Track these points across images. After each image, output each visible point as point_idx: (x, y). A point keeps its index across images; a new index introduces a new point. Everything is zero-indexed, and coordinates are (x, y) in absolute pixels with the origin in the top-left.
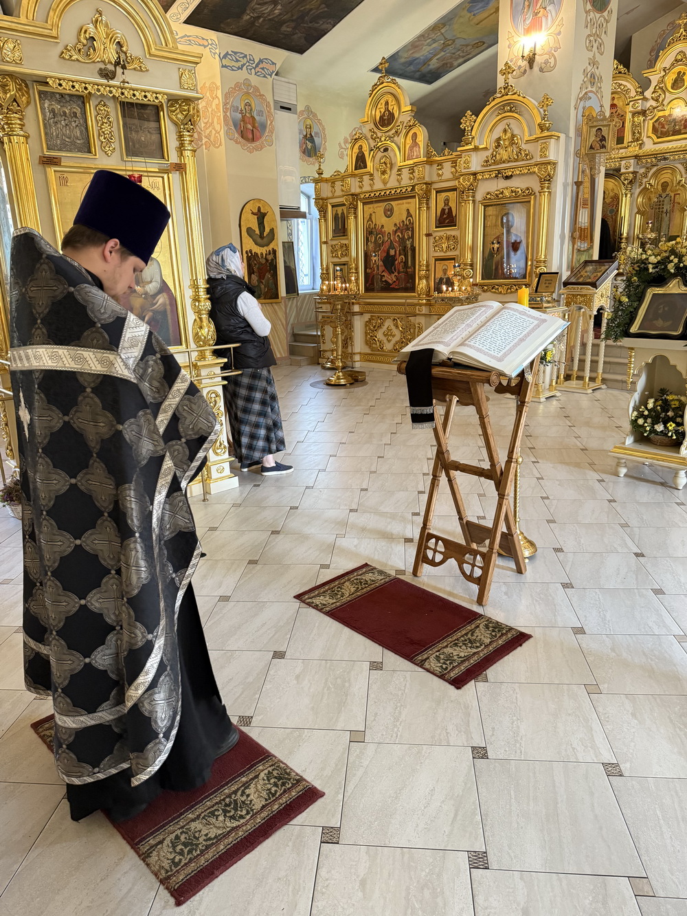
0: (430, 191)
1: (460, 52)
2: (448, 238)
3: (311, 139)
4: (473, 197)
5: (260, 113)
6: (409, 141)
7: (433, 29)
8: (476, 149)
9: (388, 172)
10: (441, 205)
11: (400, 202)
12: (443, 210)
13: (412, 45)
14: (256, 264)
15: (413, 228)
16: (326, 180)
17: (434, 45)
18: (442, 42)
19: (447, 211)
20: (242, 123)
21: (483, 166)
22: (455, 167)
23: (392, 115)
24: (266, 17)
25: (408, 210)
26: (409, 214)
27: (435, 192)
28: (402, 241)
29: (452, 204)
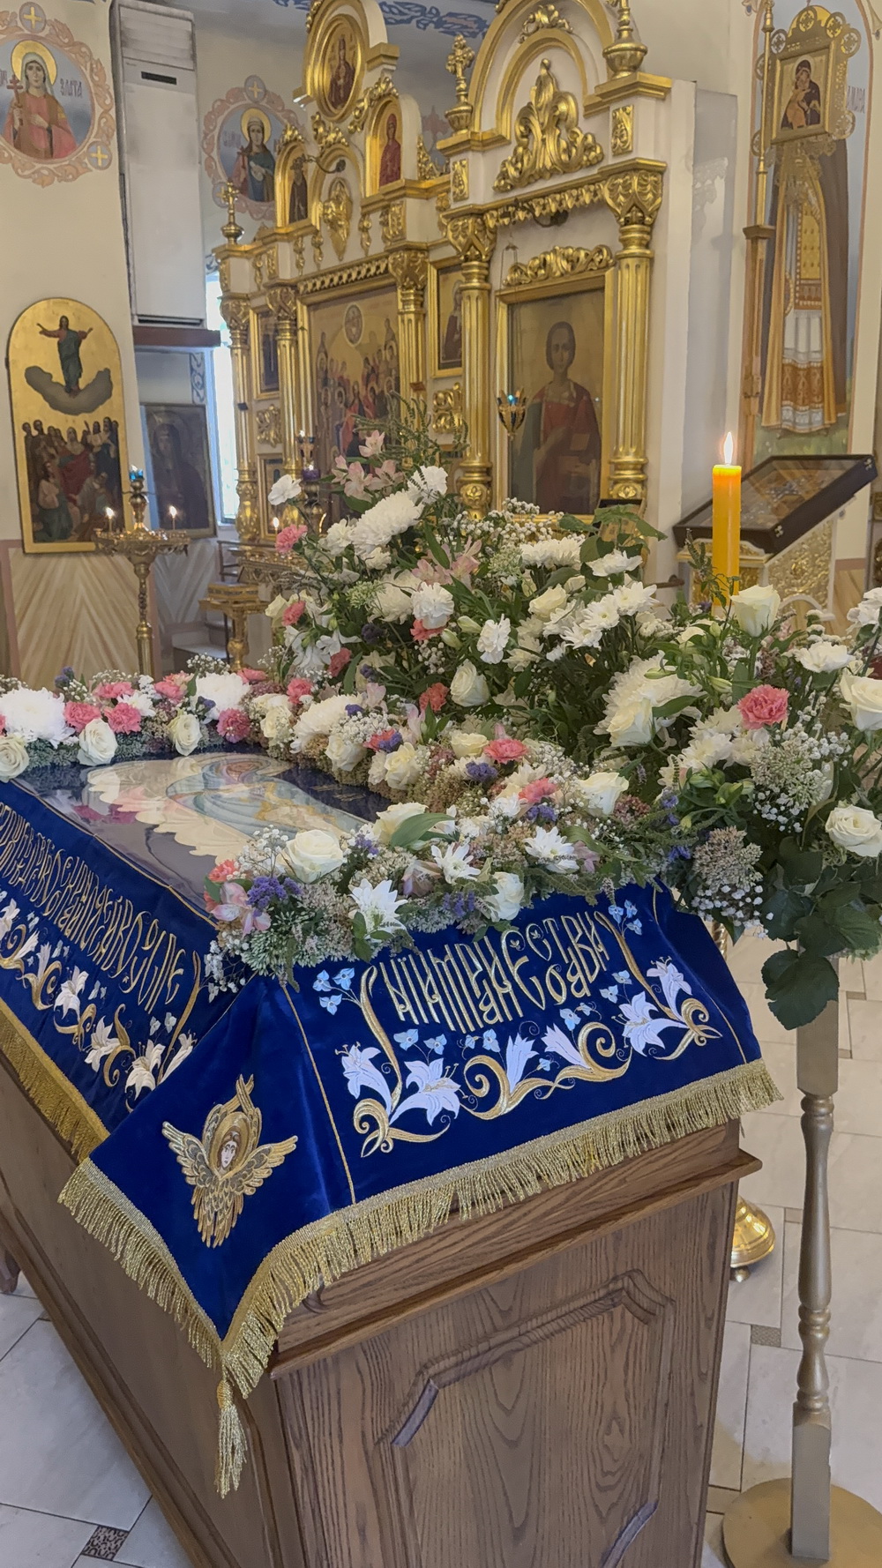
0: (424, 269)
4: (487, 279)
5: (74, 87)
6: (382, 138)
8: (479, 143)
9: (344, 221)
11: (370, 301)
12: (452, 322)
15: (398, 370)
21: (497, 190)
23: (352, 74)
25: (386, 321)
26: (388, 333)
27: (434, 272)
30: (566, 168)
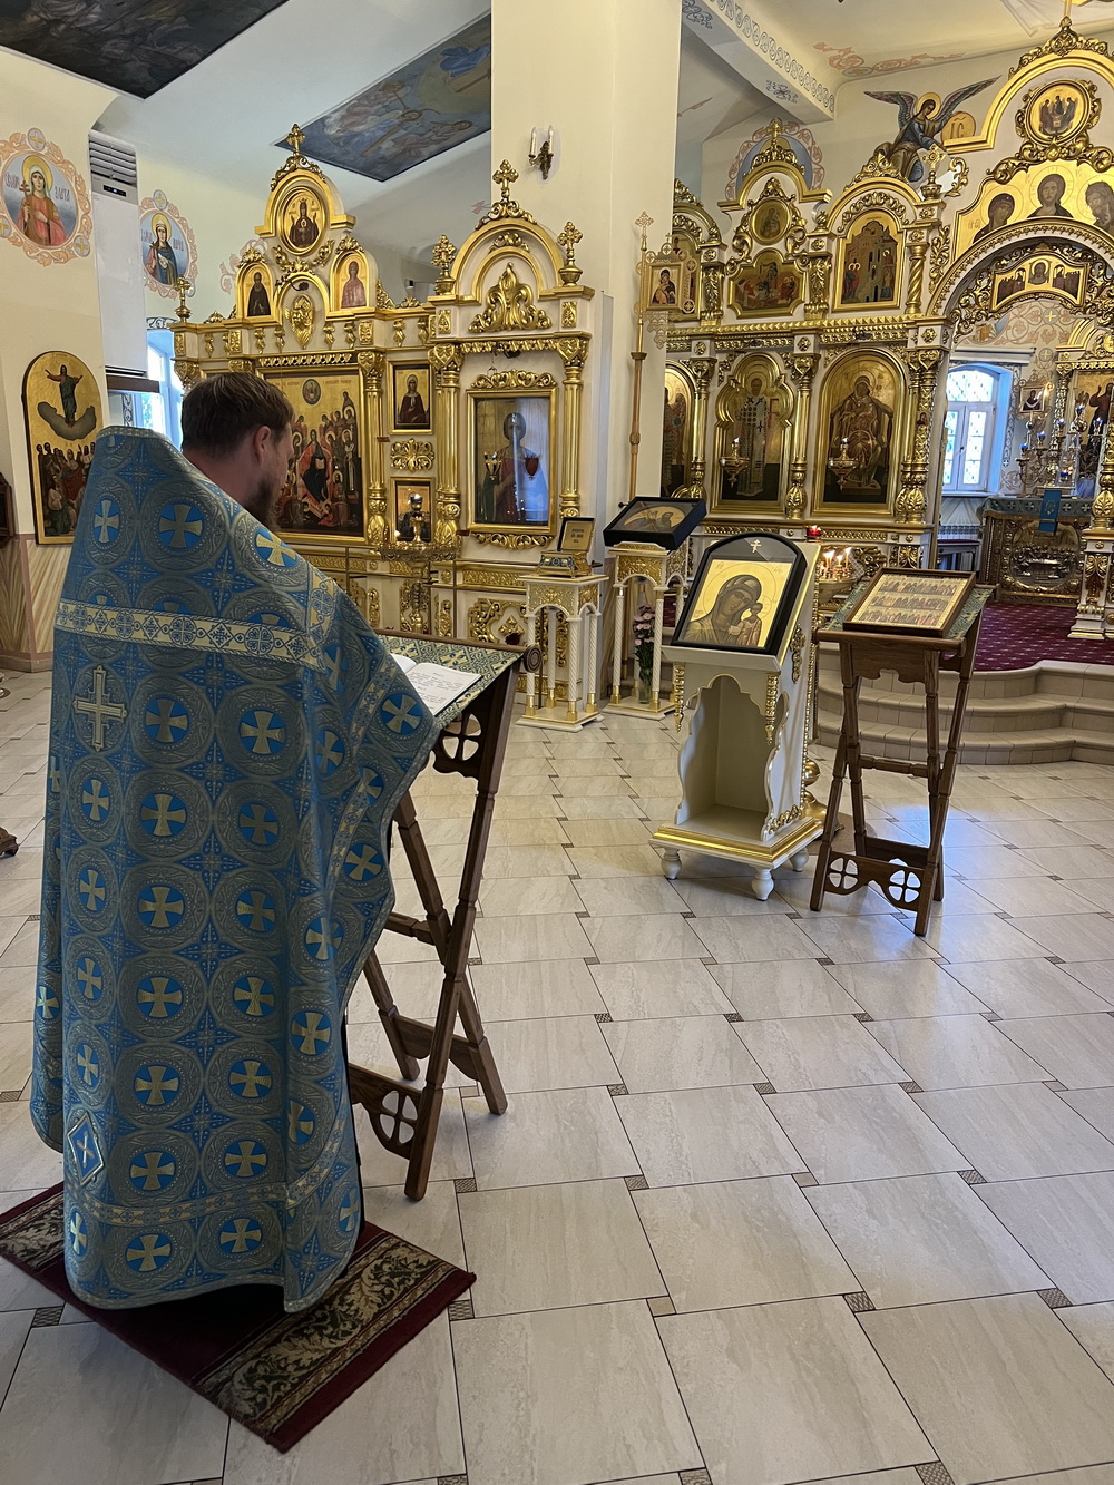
0: (384, 365)
1: (431, 133)
2: (417, 448)
3: (168, 251)
4: (457, 381)
5: (63, 194)
6: (345, 276)
7: (383, 89)
8: (458, 302)
9: (309, 324)
10: (402, 392)
11: (331, 378)
12: (407, 400)
13: (348, 110)
14: (57, 471)
15: (355, 425)
16: (196, 330)
17: (386, 116)
18: (401, 112)
19: (413, 401)
20: (26, 208)
21: (471, 331)
22: (425, 328)
23: (313, 227)
24: (71, 23)
25: (346, 393)
26: (348, 401)
27: (391, 367)
28: (338, 445)
29: (422, 391)
30: (525, 327)
